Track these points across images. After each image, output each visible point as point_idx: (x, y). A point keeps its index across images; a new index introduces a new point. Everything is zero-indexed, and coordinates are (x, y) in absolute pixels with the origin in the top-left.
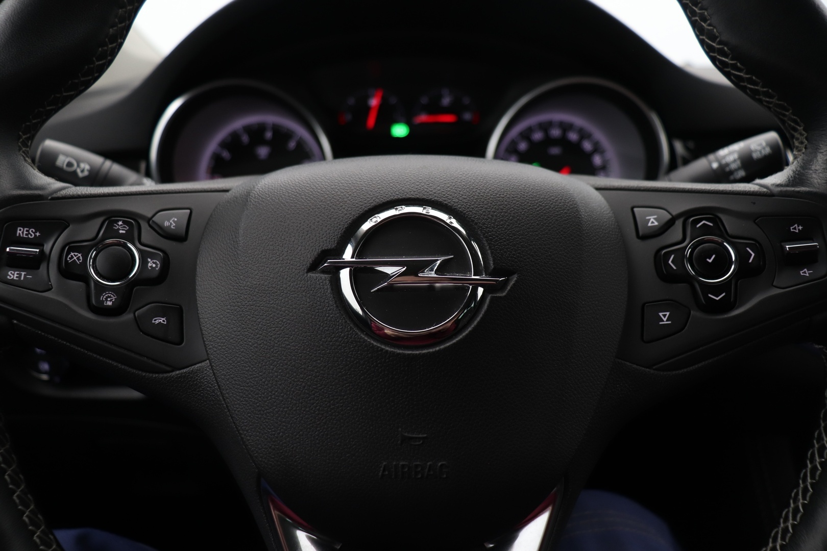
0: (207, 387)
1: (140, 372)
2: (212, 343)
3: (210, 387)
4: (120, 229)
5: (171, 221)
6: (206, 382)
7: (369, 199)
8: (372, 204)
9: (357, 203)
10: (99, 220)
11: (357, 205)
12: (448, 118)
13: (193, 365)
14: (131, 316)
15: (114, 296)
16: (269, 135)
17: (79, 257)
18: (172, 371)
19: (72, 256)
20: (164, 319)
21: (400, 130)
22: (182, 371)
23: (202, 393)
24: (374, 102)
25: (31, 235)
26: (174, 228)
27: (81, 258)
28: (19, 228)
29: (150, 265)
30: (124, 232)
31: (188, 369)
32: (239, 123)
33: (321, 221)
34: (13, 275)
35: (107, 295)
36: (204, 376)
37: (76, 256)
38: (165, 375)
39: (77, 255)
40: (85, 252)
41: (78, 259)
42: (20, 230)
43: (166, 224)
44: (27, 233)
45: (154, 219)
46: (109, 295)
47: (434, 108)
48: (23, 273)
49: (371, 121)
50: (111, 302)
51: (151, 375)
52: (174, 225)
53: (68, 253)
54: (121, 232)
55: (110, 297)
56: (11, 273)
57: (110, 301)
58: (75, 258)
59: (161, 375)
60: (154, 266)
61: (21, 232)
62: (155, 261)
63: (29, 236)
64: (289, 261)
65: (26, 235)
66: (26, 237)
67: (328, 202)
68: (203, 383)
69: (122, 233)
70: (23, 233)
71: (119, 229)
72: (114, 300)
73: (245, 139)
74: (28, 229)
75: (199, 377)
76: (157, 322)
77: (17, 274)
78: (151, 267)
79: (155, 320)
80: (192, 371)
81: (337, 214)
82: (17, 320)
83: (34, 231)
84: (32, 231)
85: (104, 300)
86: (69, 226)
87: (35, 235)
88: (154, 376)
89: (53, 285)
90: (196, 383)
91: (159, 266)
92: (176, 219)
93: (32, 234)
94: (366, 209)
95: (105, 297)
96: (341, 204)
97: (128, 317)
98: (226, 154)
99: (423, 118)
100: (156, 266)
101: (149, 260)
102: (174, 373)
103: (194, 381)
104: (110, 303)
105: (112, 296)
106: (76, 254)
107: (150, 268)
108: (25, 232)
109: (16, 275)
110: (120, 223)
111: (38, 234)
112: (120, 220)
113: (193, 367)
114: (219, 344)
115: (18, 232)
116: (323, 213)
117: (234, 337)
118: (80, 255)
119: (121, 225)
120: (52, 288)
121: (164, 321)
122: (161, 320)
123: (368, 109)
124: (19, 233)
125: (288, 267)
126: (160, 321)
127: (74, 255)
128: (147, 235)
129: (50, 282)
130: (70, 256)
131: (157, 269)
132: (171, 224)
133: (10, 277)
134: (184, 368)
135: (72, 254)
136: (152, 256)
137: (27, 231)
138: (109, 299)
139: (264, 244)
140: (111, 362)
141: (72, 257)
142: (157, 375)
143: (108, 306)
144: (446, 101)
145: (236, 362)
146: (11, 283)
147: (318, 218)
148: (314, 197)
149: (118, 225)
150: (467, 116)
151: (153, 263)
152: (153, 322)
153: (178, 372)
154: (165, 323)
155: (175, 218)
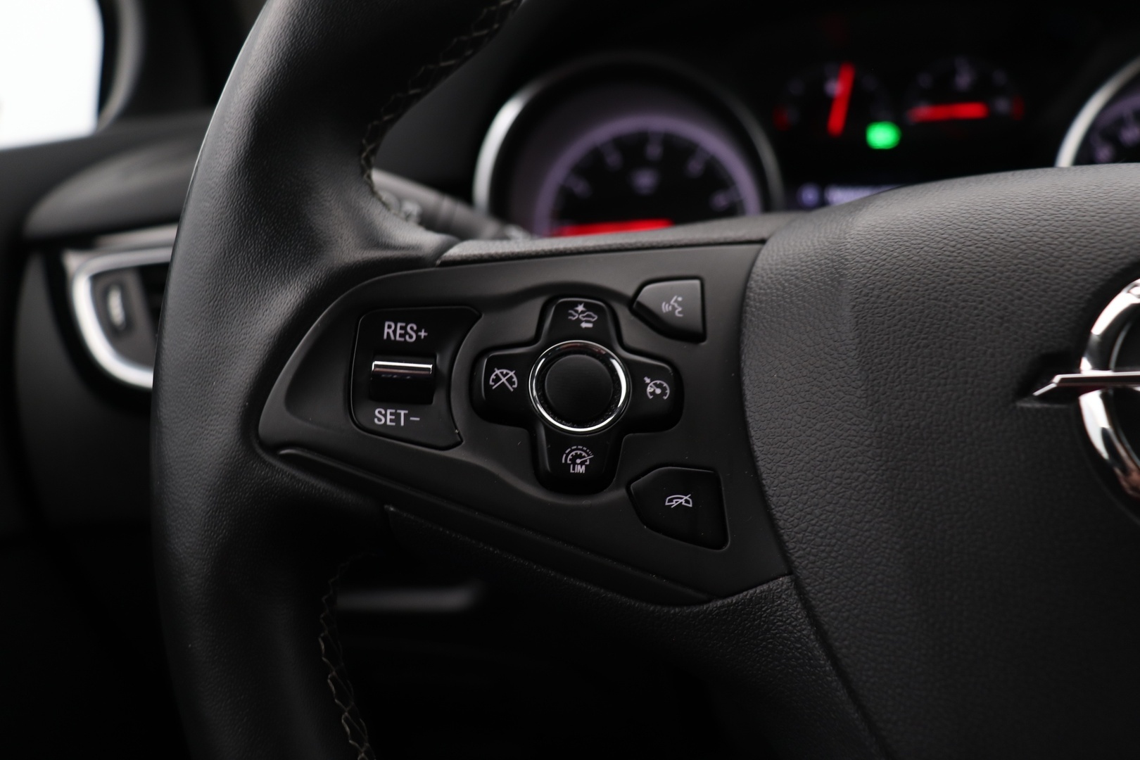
0: (784, 631)
1: (644, 605)
2: (804, 546)
3: (791, 632)
4: (582, 321)
5: (672, 302)
6: (781, 621)
7: (1116, 251)
8: (1126, 261)
9: (1093, 259)
10: (538, 303)
11: (1095, 263)
12: (972, 110)
13: (751, 588)
14: (621, 493)
15: (589, 455)
16: (654, 151)
17: (511, 377)
18: (709, 601)
19: (497, 375)
20: (687, 498)
21: (882, 136)
22: (729, 600)
23: (771, 643)
24: (836, 88)
25: (411, 337)
26: (681, 315)
27: (515, 379)
28: (387, 324)
29: (649, 390)
30: (590, 325)
31: (741, 595)
32: (604, 132)
33: (1026, 297)
34: (385, 416)
35: (573, 453)
36: (777, 610)
37: (505, 377)
38: (696, 609)
39: (507, 374)
40: (522, 366)
41: (510, 380)
42: (389, 327)
43: (665, 308)
44: (403, 332)
45: (640, 298)
46: (579, 452)
47: (943, 93)
48: (402, 413)
49: (837, 121)
50: (584, 467)
51: (665, 609)
52: (680, 309)
53: (489, 372)
54: (584, 325)
55: (580, 456)
56: (380, 412)
57: (582, 464)
58: (504, 380)
59: (687, 610)
60: (658, 391)
61: (391, 331)
62: (658, 382)
63: (407, 337)
64: (970, 380)
65: (401, 335)
66: (402, 339)
67: (1031, 259)
68: (774, 624)
69: (586, 328)
70: (395, 332)
71: (579, 321)
72: (588, 463)
73: (613, 159)
74: (404, 324)
75: (765, 611)
76: (674, 504)
77: (391, 414)
78: (653, 393)
79: (671, 501)
80: (750, 600)
81: (1057, 281)
82: (394, 505)
83: (415, 328)
84: (412, 328)
85: (569, 462)
86: (480, 317)
87: (418, 337)
88: (672, 611)
89: (462, 434)
90: (760, 623)
91: (668, 391)
92: (680, 299)
93: (413, 333)
94: (1116, 270)
95: (570, 457)
96: (1060, 261)
97: (614, 495)
98: (580, 187)
99: (923, 111)
100: (664, 393)
101: (647, 380)
102: (712, 605)
103: (755, 620)
104: (581, 469)
105: (584, 454)
106: (505, 371)
107: (651, 397)
108: (399, 331)
109: (389, 417)
110: (580, 308)
111: (423, 334)
112: (580, 303)
113: (751, 591)
114: (822, 548)
115: (386, 330)
116: (1027, 281)
117: (857, 534)
118: (512, 374)
119: (582, 312)
120: (462, 441)
121: (687, 501)
122: (683, 500)
123: (828, 101)
124: (388, 334)
125: (969, 391)
126: (680, 501)
127: (502, 373)
128: (633, 331)
129: (456, 428)
130: (493, 376)
131: (665, 398)
132: (673, 307)
133: (380, 420)
134: (733, 594)
135: (497, 372)
136: (654, 373)
137: (402, 328)
138: (578, 461)
139: (909, 345)
140: (585, 585)
141: (497, 379)
142: (677, 610)
143: (579, 474)
144: (964, 80)
145: (863, 584)
146: (383, 432)
147: (1018, 290)
148: (997, 249)
149: (577, 311)
150: (1003, 105)
151: (658, 386)
152: (667, 504)
153: (719, 603)
154: (691, 505)
155: (679, 296)
